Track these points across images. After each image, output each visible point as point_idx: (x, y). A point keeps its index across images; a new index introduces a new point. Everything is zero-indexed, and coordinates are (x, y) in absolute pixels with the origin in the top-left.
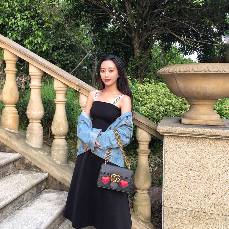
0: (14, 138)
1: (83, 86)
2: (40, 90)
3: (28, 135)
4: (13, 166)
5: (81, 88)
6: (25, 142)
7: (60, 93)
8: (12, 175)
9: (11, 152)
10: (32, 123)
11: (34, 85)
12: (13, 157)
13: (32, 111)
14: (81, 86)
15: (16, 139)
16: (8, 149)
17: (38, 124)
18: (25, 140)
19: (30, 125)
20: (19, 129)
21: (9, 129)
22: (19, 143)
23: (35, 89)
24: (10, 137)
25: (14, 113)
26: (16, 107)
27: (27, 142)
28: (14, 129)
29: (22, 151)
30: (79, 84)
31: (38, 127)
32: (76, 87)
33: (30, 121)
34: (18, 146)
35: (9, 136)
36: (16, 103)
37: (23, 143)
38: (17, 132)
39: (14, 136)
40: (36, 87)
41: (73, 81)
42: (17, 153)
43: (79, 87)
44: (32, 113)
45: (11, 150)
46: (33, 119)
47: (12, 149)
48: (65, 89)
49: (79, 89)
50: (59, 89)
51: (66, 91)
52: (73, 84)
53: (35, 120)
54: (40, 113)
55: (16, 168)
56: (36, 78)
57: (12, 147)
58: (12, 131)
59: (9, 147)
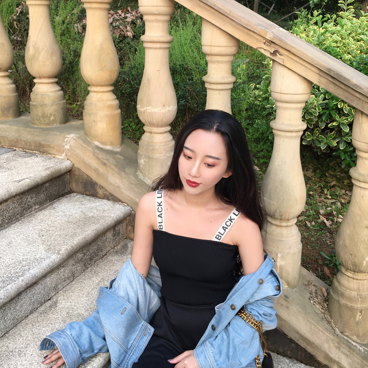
0: (113, 167)
1: (286, 44)
2: (167, 51)
3: (142, 161)
4: (114, 235)
5: (281, 50)
6: (136, 177)
7: (218, 62)
8: (110, 258)
9: (108, 199)
10: (151, 133)
11: (151, 39)
12: (113, 215)
13: (150, 105)
14: (281, 44)
15: (116, 170)
16: (100, 192)
17: (165, 135)
18: (136, 170)
19: (145, 137)
20: (122, 142)
21: (102, 143)
22: (125, 180)
23: (156, 48)
24: (105, 164)
25: (110, 106)
26: (114, 92)
27: (141, 176)
28: (112, 144)
29: (132, 198)
30: (276, 37)
31: (165, 142)
32: (265, 47)
33: (145, 128)
34: (121, 186)
35: (102, 162)
36: (112, 82)
37: (132, 177)
38: (119, 150)
39: (112, 160)
40: (158, 45)
41: (258, 29)
42: (122, 202)
43: (273, 45)
44: (149, 109)
45: (107, 194)
46: (152, 125)
47: (110, 193)
48: (232, 50)
49: (275, 53)
50: (215, 50)
52: (258, 37)
53: (158, 126)
54: (169, 110)
55: (121, 236)
56: (157, 21)
57: (110, 189)
58: (108, 147)
59: (103, 187)
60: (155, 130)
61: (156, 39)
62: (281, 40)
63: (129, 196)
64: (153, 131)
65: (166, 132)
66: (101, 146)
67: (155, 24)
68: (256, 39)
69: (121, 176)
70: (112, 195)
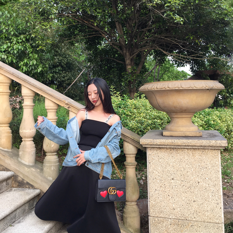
0: (8, 156)
1: (72, 104)
2: (32, 109)
3: (20, 153)
4: (6, 184)
5: (70, 106)
6: (18, 160)
7: (51, 112)
8: (5, 193)
9: (4, 171)
10: (25, 141)
11: (26, 105)
12: (6, 175)
13: (25, 129)
14: (70, 105)
15: (9, 158)
17: (31, 141)
18: (18, 158)
19: (22, 143)
20: (12, 148)
21: (3, 148)
22: (12, 161)
23: (28, 108)
24: (4, 156)
25: (8, 132)
26: (10, 127)
27: (19, 159)
28: (8, 148)
29: (15, 168)
30: (68, 102)
31: (31, 144)
32: (66, 106)
33: (22, 140)
34: (11, 164)
35: (3, 155)
36: (9, 123)
37: (16, 160)
38: (10, 151)
39: (7, 154)
40: (29, 107)
41: (63, 100)
42: (10, 171)
43: (68, 105)
44: (24, 131)
45: (4, 168)
46: (25, 137)
47: (5, 168)
48: (56, 107)
49: (69, 108)
50: (49, 108)
51: (57, 109)
52: (63, 103)
53: (28, 138)
54: (32, 131)
55: (9, 186)
56: (28, 98)
57: (6, 166)
58: (6, 150)
59: (2, 166)
60: (27, 139)
61: (28, 105)
62: (70, 103)
63: (14, 168)
64: (25, 140)
65: (31, 140)
66: (3, 149)
67: (28, 100)
68: (62, 103)
69: (11, 160)
70: (6, 168)
